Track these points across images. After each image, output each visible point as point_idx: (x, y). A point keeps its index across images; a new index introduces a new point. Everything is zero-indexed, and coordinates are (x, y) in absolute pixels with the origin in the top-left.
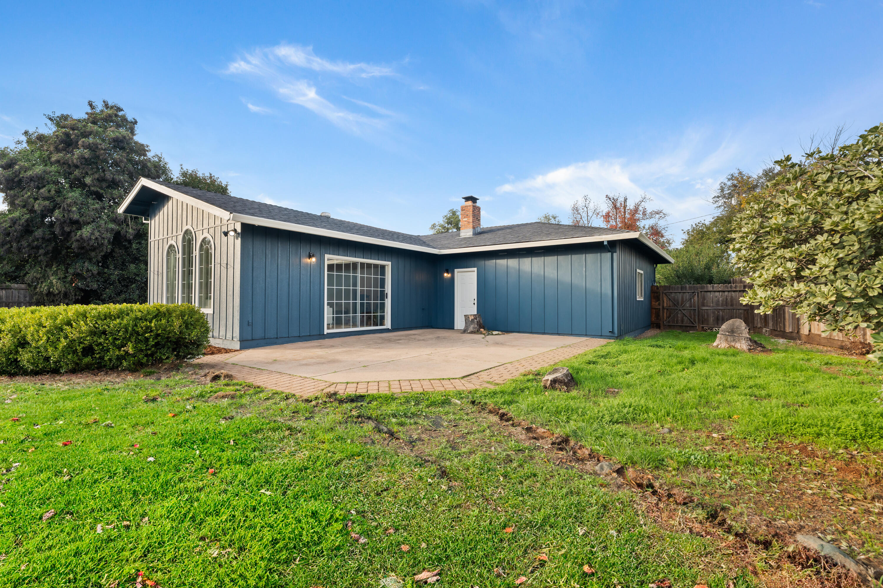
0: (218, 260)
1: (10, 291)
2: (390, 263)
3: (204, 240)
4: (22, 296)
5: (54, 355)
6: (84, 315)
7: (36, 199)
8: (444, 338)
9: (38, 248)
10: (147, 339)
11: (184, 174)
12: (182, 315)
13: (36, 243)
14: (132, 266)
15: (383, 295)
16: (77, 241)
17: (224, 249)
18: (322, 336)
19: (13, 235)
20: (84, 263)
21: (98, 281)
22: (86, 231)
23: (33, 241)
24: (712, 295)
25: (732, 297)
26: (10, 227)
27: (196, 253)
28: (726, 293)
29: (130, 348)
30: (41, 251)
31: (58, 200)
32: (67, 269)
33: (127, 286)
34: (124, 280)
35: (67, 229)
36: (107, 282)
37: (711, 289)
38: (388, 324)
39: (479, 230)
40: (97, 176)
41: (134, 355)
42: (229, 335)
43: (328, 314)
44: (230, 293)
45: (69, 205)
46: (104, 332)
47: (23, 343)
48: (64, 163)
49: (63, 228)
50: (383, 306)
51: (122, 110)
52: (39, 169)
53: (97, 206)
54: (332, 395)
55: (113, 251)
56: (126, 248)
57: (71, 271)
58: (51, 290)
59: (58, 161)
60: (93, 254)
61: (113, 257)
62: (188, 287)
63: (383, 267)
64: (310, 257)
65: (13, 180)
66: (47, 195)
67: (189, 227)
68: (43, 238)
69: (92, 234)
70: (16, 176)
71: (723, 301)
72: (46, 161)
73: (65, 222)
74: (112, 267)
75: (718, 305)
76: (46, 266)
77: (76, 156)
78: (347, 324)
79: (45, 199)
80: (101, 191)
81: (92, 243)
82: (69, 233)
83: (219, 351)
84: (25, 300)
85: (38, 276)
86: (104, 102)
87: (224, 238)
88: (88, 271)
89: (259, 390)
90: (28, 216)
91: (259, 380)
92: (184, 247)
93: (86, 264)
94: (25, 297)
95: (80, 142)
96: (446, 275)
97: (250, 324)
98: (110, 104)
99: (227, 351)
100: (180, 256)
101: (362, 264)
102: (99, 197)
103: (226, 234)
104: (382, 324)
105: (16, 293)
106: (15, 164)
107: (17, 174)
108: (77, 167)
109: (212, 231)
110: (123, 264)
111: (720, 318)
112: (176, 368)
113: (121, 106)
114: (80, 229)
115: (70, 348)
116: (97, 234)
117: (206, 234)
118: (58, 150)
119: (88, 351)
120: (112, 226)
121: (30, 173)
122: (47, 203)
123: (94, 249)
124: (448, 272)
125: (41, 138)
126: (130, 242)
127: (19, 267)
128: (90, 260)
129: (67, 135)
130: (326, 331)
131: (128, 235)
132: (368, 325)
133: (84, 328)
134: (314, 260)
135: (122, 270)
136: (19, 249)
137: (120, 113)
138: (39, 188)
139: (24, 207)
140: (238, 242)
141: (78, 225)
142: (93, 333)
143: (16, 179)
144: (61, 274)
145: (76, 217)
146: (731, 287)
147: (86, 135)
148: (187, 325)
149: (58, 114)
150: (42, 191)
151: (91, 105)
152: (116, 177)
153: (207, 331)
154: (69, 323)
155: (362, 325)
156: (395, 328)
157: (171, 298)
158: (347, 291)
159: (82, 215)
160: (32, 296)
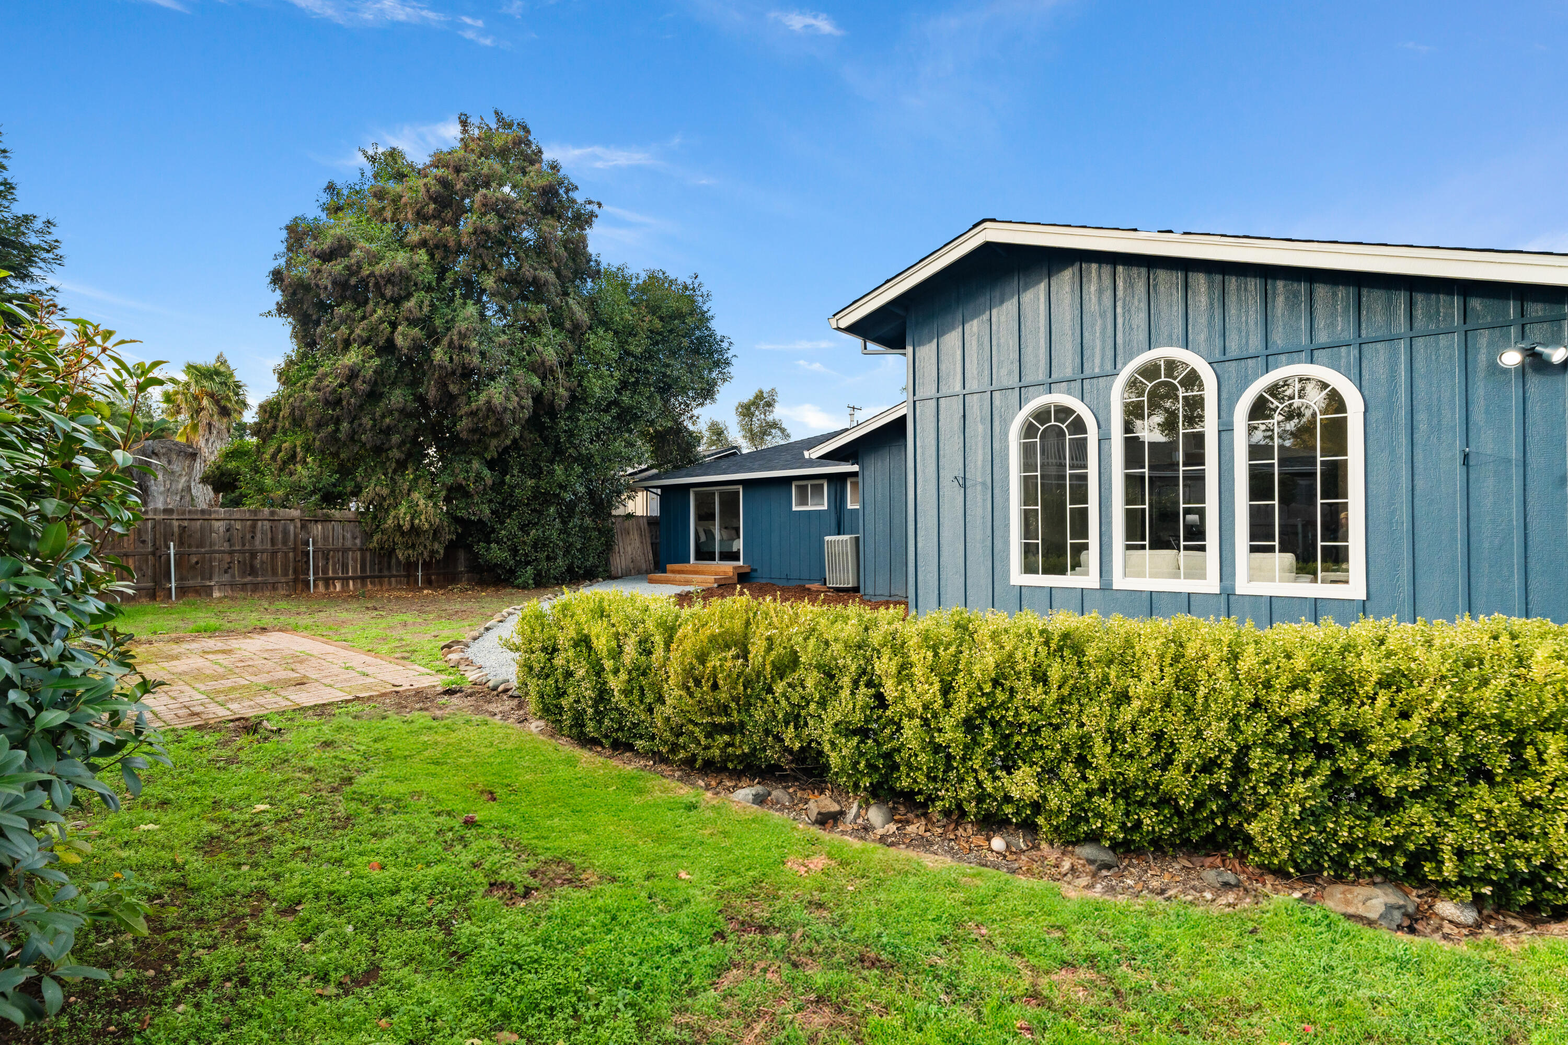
1: (330, 526)
4: (349, 535)
7: (395, 323)
9: (388, 432)
13: (387, 420)
14: (559, 469)
16: (470, 414)
19: (349, 403)
20: (469, 462)
21: (490, 501)
22: (497, 393)
23: (383, 416)
26: (341, 386)
30: (396, 439)
31: (438, 322)
33: (540, 513)
34: (539, 500)
35: (454, 388)
36: (506, 504)
48: (437, 247)
49: (446, 385)
55: (524, 435)
57: (446, 479)
58: (417, 521)
59: (423, 243)
60: (490, 443)
61: (520, 449)
66: (417, 314)
69: (507, 397)
70: (352, 274)
73: (453, 373)
74: (518, 471)
76: (395, 472)
79: (415, 322)
81: (506, 418)
84: (355, 544)
86: (496, 113)
88: (475, 479)
90: (377, 361)
93: (474, 465)
94: (354, 538)
95: (474, 199)
105: (338, 527)
106: (348, 247)
107: (353, 271)
116: (511, 399)
118: (422, 217)
120: (530, 379)
121: (381, 267)
122: (417, 330)
126: (558, 415)
127: (345, 471)
131: (557, 401)
135: (536, 475)
138: (400, 300)
139: (366, 342)
143: (353, 281)
150: (407, 305)
160: (368, 536)
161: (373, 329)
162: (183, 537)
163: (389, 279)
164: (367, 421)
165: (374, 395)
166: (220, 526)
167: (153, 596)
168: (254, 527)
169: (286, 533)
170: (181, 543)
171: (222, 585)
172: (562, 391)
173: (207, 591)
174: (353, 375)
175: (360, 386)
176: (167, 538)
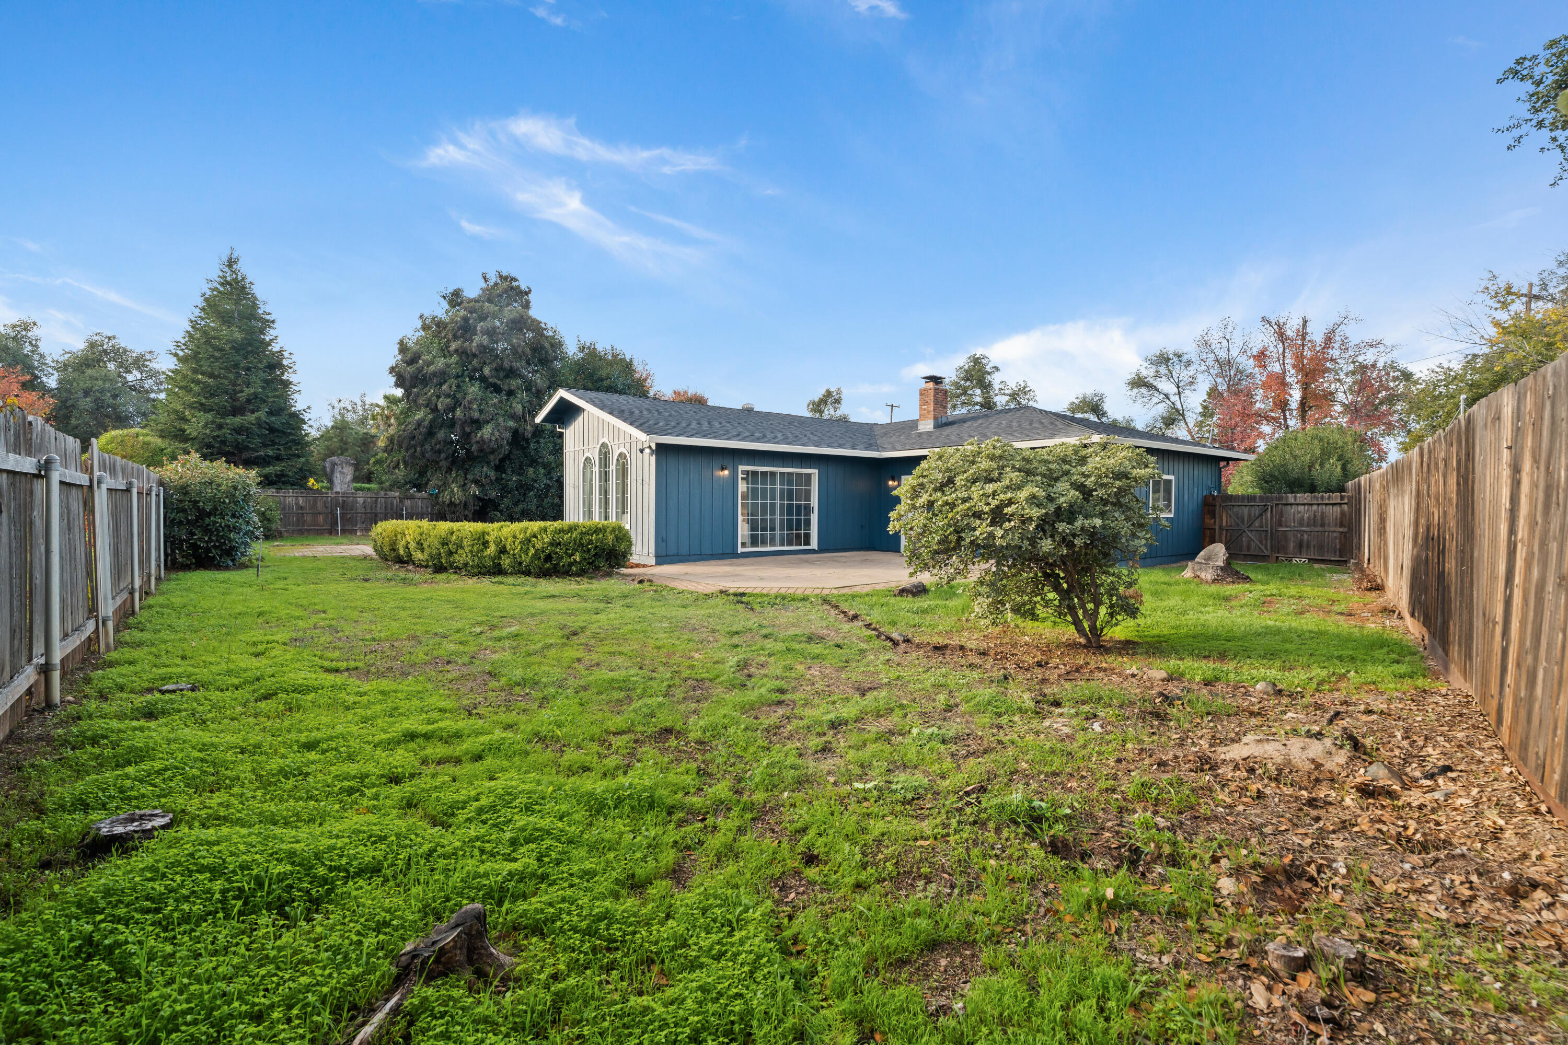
0: (634, 477)
2: (816, 471)
3: (620, 455)
5: (526, 560)
6: (545, 530)
7: (438, 397)
8: (872, 561)
9: (439, 452)
10: (589, 550)
11: (582, 349)
12: (614, 530)
14: (531, 470)
15: (809, 511)
16: (478, 442)
17: (640, 465)
18: (734, 555)
19: (419, 438)
20: (483, 467)
21: (496, 489)
22: (486, 432)
23: (435, 444)
24: (1293, 509)
25: (1323, 513)
26: (415, 429)
27: (613, 467)
28: (1315, 507)
29: (577, 557)
30: (443, 456)
31: (459, 396)
32: (466, 474)
34: (522, 486)
35: (468, 429)
36: (505, 490)
37: (1293, 501)
38: (814, 544)
39: (944, 420)
40: (494, 365)
41: (579, 563)
42: (645, 551)
43: (743, 530)
44: (646, 509)
45: (470, 403)
46: (559, 544)
47: (503, 551)
48: (463, 353)
50: (808, 522)
51: (516, 280)
52: (440, 363)
53: (495, 400)
54: (722, 592)
55: (510, 452)
56: (523, 448)
57: (470, 477)
59: (456, 351)
60: (492, 457)
61: (510, 459)
62: (605, 502)
63: (809, 476)
64: (723, 469)
65: (416, 377)
66: (449, 391)
67: (605, 440)
68: (445, 441)
69: (492, 434)
71: (1309, 518)
72: (445, 351)
74: (509, 472)
75: (1301, 525)
76: (447, 473)
77: (474, 344)
78: (764, 543)
79: (448, 396)
80: (499, 382)
81: (492, 445)
82: (469, 434)
83: (637, 566)
85: (440, 483)
86: (498, 273)
87: (640, 455)
88: (487, 476)
89: (672, 589)
90: (430, 417)
91: (673, 584)
92: (600, 459)
93: (485, 469)
95: (479, 328)
96: (890, 483)
97: (664, 540)
98: (504, 274)
99: (644, 566)
100: (596, 469)
101: (782, 474)
102: (497, 389)
103: (642, 451)
104: (807, 543)
105: (419, 502)
106: (419, 357)
107: (420, 370)
108: (474, 356)
109: (628, 445)
110: (521, 467)
111: (1305, 545)
112: (609, 575)
113: (514, 274)
114: (480, 428)
115: (536, 556)
116: (497, 434)
117: (622, 450)
118: (456, 337)
119: (549, 558)
120: (511, 423)
121: (432, 368)
122: (448, 400)
123: (493, 451)
124: (893, 480)
125: (440, 324)
126: (527, 441)
127: (422, 474)
128: (488, 463)
129: (465, 319)
130: (740, 550)
132: (790, 544)
133: (546, 540)
134: (726, 472)
135: (519, 474)
136: (423, 454)
137: (515, 284)
138: (441, 385)
139: (427, 406)
140: (653, 458)
141: (477, 424)
142: (551, 544)
144: (460, 481)
145: (476, 415)
146: (1322, 498)
147: (483, 318)
148: (617, 538)
149: (451, 290)
150: (444, 387)
151: (486, 279)
152: (514, 364)
153: (631, 544)
154: (535, 536)
155: (782, 544)
156: (822, 549)
157: (589, 513)
158: (764, 506)
159: (481, 411)
160: (433, 506)
161: (429, 400)
162: (344, 506)
163: (435, 374)
164: (428, 447)
165: (431, 433)
166: (360, 500)
167: (330, 533)
168: (376, 502)
169: (392, 504)
170: (343, 508)
171: (361, 529)
172: (529, 428)
173: (355, 532)
174: (419, 424)
175: (423, 430)
176: (337, 505)
